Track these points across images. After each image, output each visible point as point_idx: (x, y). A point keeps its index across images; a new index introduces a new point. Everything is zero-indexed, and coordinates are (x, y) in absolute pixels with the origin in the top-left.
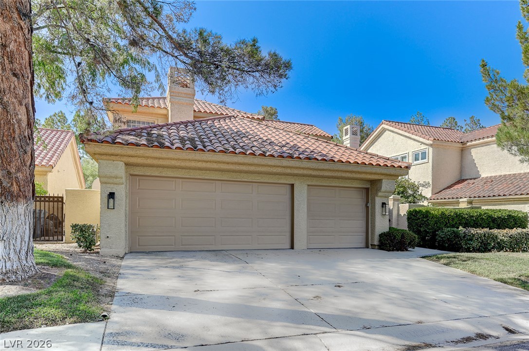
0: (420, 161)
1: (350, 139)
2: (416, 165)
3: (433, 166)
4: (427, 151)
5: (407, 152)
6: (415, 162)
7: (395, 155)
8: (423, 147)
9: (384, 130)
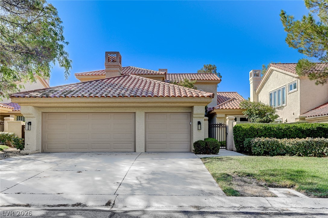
0: (293, 90)
1: (253, 80)
2: (291, 93)
3: (300, 93)
4: (297, 82)
5: (285, 84)
6: (290, 91)
7: (278, 88)
8: (294, 79)
9: (273, 70)
